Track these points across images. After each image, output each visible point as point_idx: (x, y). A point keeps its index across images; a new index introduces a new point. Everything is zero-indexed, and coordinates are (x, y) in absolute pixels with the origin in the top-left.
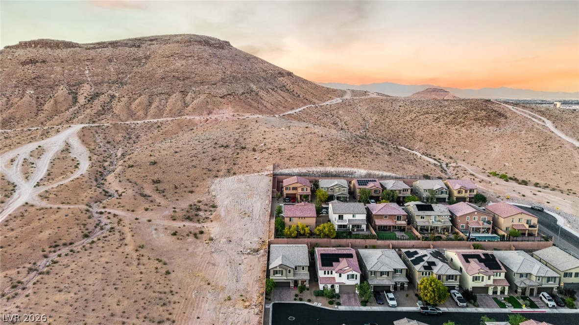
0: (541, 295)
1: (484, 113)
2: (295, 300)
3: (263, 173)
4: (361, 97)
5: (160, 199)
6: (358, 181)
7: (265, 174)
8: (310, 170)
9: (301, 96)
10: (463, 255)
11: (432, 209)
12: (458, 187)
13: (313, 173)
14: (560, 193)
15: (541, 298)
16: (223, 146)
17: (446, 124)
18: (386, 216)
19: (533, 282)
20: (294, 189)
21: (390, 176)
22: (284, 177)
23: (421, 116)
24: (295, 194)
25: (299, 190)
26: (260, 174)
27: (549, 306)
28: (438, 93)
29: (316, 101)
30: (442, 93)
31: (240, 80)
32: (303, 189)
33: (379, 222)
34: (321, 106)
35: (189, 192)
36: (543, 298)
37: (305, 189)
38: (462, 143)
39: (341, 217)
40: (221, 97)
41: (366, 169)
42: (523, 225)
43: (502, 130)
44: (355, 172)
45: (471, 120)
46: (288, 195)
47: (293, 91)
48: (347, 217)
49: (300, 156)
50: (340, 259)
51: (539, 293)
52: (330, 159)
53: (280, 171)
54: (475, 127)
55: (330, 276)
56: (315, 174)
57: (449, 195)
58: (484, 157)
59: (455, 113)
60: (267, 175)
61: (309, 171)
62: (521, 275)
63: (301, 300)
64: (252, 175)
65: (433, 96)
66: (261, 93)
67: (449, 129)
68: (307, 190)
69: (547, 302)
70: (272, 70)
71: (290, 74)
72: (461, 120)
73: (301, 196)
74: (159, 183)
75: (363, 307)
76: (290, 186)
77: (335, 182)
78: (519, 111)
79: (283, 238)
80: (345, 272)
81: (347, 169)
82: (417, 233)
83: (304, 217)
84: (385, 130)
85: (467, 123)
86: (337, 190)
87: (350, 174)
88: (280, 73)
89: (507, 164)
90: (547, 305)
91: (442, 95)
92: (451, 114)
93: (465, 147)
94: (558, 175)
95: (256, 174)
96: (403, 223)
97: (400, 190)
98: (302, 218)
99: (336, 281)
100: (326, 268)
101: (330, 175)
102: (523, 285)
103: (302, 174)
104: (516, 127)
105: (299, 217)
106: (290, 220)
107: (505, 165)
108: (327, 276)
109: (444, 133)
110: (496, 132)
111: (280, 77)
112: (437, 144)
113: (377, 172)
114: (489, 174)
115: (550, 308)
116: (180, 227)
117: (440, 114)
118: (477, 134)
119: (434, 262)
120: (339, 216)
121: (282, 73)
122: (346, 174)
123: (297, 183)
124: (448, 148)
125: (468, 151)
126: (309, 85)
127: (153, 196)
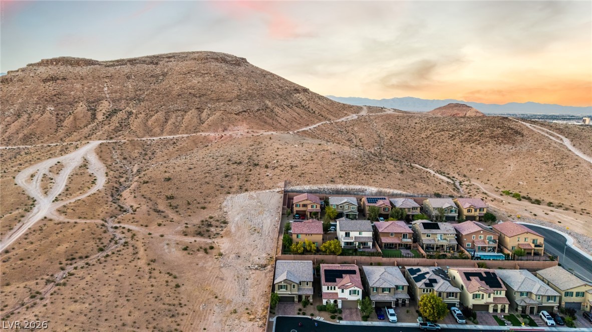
0: (541, 314)
1: (500, 131)
2: (299, 314)
3: (275, 190)
4: (377, 114)
5: (173, 214)
6: (367, 198)
7: (277, 191)
8: (321, 187)
9: (316, 112)
10: (465, 273)
11: (438, 228)
12: (467, 205)
13: (324, 190)
14: (572, 213)
15: (541, 317)
16: (236, 163)
17: (462, 142)
18: (392, 234)
19: (534, 301)
20: (305, 206)
21: (400, 194)
22: (295, 193)
23: (437, 134)
24: (305, 211)
25: (309, 208)
26: (271, 190)
27: (549, 324)
28: (460, 108)
29: (331, 117)
30: (464, 108)
31: (255, 96)
32: (312, 207)
33: (385, 240)
34: (336, 123)
35: (202, 208)
36: (543, 317)
37: (315, 206)
38: (477, 161)
39: (347, 235)
40: (236, 114)
41: (376, 187)
42: (529, 244)
43: (517, 149)
44: (366, 190)
45: (487, 137)
46: (298, 212)
47: (309, 107)
48: (353, 234)
49: (311, 174)
50: (343, 275)
51: (539, 312)
52: (341, 177)
53: (291, 187)
54: (490, 145)
55: (333, 291)
56: (326, 192)
57: (459, 213)
58: (498, 176)
59: (470, 131)
61: (320, 189)
62: (522, 294)
63: (304, 314)
64: (264, 191)
65: (455, 111)
66: (276, 110)
67: (464, 146)
68: (316, 207)
69: (546, 320)
70: (287, 86)
71: (305, 90)
72: (477, 137)
73: (310, 213)
74: (173, 199)
75: (364, 322)
76: (300, 203)
77: (345, 199)
78: (536, 129)
79: (290, 254)
80: (347, 287)
81: (358, 187)
82: (422, 251)
83: (311, 234)
84: (399, 147)
85: (483, 141)
86: (346, 207)
87: (360, 192)
88: (296, 90)
89: (521, 183)
90: (547, 323)
91: (464, 110)
92: (467, 132)
93: (479, 165)
94: (573, 194)
95: (267, 191)
96: (409, 241)
97: (409, 209)
98: (309, 234)
99: (339, 297)
100: (330, 283)
101: (341, 193)
102: (523, 304)
103: (313, 191)
104: (532, 145)
105: (306, 234)
106: (297, 237)
107: (519, 184)
108: (330, 291)
109: (459, 150)
110: (511, 151)
111: (295, 93)
112: (451, 161)
113: (388, 190)
114: (502, 193)
115: (549, 326)
116: (191, 243)
117: (455, 132)
118: (493, 152)
119: (435, 280)
120: (346, 233)
121: (298, 90)
122: (356, 191)
123: (307, 200)
124: (462, 166)
125: (482, 169)
126: (325, 101)
127: (167, 211)
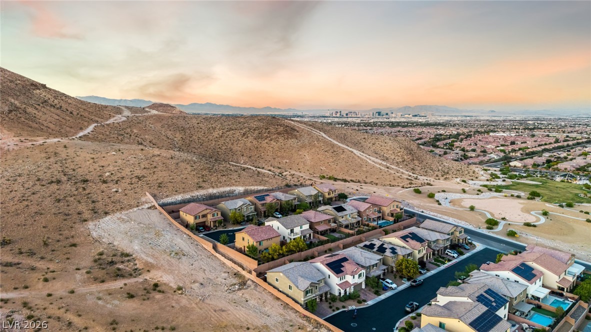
0: (446, 252)
1: (282, 128)
2: (334, 311)
3: (144, 207)
6: (255, 197)
7: (146, 207)
10: (400, 237)
11: (345, 210)
12: (327, 190)
15: (447, 254)
17: (255, 139)
18: (322, 222)
19: (441, 245)
20: (204, 216)
23: (228, 133)
24: (205, 222)
25: (210, 217)
26: (140, 208)
28: (165, 108)
30: (169, 108)
32: (213, 215)
36: (449, 253)
37: (216, 214)
38: (279, 154)
39: (292, 231)
41: (242, 186)
42: (396, 210)
43: (302, 142)
44: (235, 191)
45: (275, 134)
46: (198, 225)
48: (297, 230)
50: (342, 264)
51: (445, 251)
53: (162, 201)
54: (281, 140)
56: (199, 199)
58: (303, 165)
59: (257, 129)
60: (149, 208)
61: (193, 196)
62: (434, 242)
63: (338, 309)
64: (131, 211)
66: (30, 110)
67: (261, 143)
68: (218, 215)
69: (452, 255)
71: (44, 86)
72: (266, 134)
73: (215, 222)
75: (380, 297)
76: (199, 214)
77: (239, 203)
78: (302, 126)
80: (356, 272)
83: (271, 238)
85: (273, 137)
86: (245, 209)
87: (231, 193)
88: (31, 85)
89: (322, 168)
90: (454, 257)
92: (255, 130)
93: (283, 157)
94: (358, 172)
95: (135, 209)
96: (333, 225)
99: (352, 283)
100: (341, 274)
101: (214, 198)
102: (438, 249)
103: (186, 201)
105: (267, 240)
106: (260, 245)
107: (321, 169)
108: (342, 281)
109: (259, 147)
110: (298, 144)
111: (34, 90)
112: (259, 157)
114: (319, 178)
115: (456, 258)
117: (244, 130)
118: (286, 146)
119: (393, 247)
121: (35, 85)
122: (227, 193)
123: (206, 209)
124: (270, 160)
125: (288, 161)
